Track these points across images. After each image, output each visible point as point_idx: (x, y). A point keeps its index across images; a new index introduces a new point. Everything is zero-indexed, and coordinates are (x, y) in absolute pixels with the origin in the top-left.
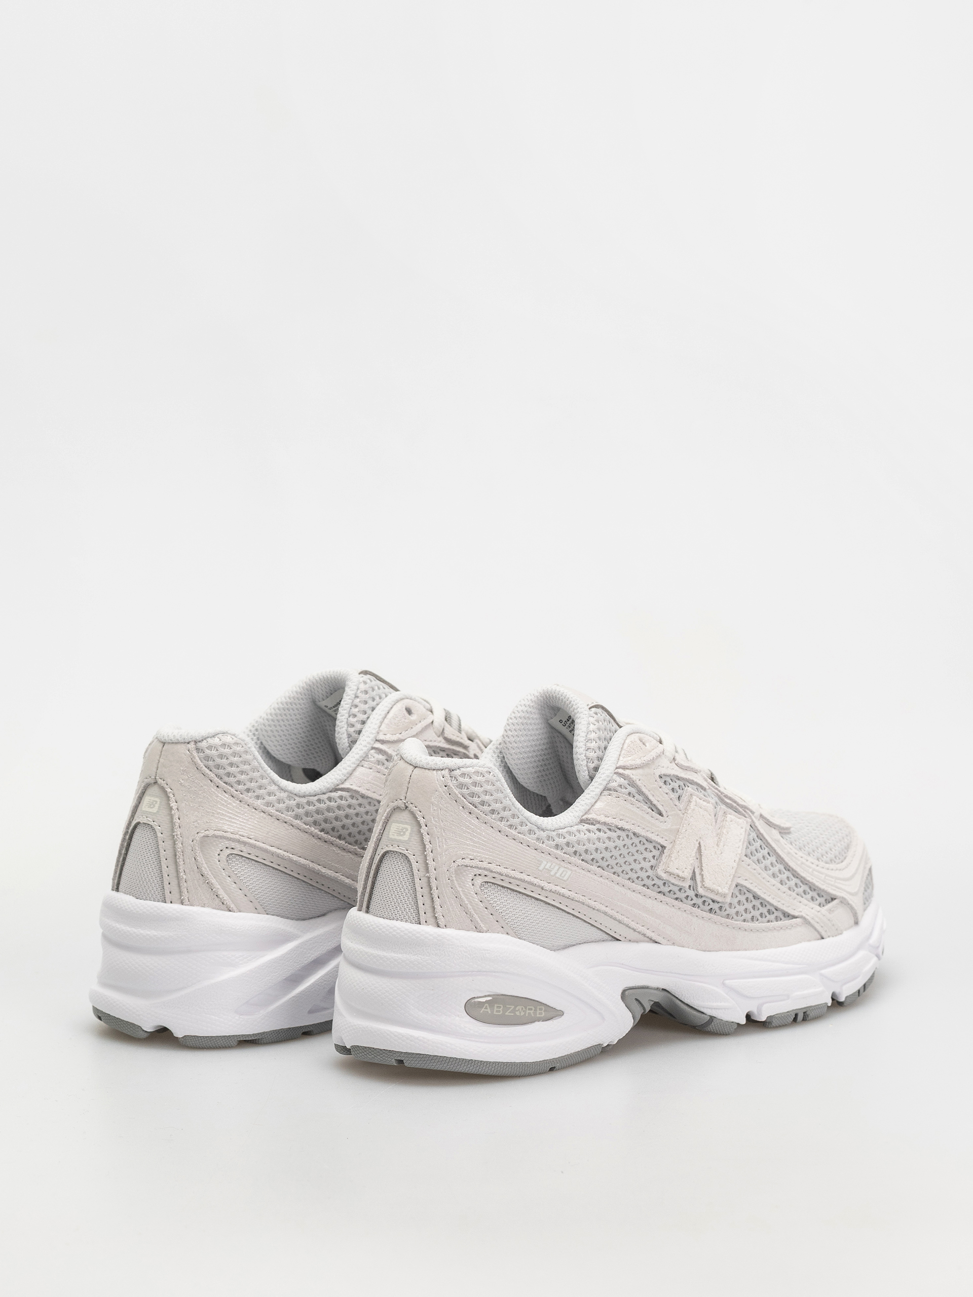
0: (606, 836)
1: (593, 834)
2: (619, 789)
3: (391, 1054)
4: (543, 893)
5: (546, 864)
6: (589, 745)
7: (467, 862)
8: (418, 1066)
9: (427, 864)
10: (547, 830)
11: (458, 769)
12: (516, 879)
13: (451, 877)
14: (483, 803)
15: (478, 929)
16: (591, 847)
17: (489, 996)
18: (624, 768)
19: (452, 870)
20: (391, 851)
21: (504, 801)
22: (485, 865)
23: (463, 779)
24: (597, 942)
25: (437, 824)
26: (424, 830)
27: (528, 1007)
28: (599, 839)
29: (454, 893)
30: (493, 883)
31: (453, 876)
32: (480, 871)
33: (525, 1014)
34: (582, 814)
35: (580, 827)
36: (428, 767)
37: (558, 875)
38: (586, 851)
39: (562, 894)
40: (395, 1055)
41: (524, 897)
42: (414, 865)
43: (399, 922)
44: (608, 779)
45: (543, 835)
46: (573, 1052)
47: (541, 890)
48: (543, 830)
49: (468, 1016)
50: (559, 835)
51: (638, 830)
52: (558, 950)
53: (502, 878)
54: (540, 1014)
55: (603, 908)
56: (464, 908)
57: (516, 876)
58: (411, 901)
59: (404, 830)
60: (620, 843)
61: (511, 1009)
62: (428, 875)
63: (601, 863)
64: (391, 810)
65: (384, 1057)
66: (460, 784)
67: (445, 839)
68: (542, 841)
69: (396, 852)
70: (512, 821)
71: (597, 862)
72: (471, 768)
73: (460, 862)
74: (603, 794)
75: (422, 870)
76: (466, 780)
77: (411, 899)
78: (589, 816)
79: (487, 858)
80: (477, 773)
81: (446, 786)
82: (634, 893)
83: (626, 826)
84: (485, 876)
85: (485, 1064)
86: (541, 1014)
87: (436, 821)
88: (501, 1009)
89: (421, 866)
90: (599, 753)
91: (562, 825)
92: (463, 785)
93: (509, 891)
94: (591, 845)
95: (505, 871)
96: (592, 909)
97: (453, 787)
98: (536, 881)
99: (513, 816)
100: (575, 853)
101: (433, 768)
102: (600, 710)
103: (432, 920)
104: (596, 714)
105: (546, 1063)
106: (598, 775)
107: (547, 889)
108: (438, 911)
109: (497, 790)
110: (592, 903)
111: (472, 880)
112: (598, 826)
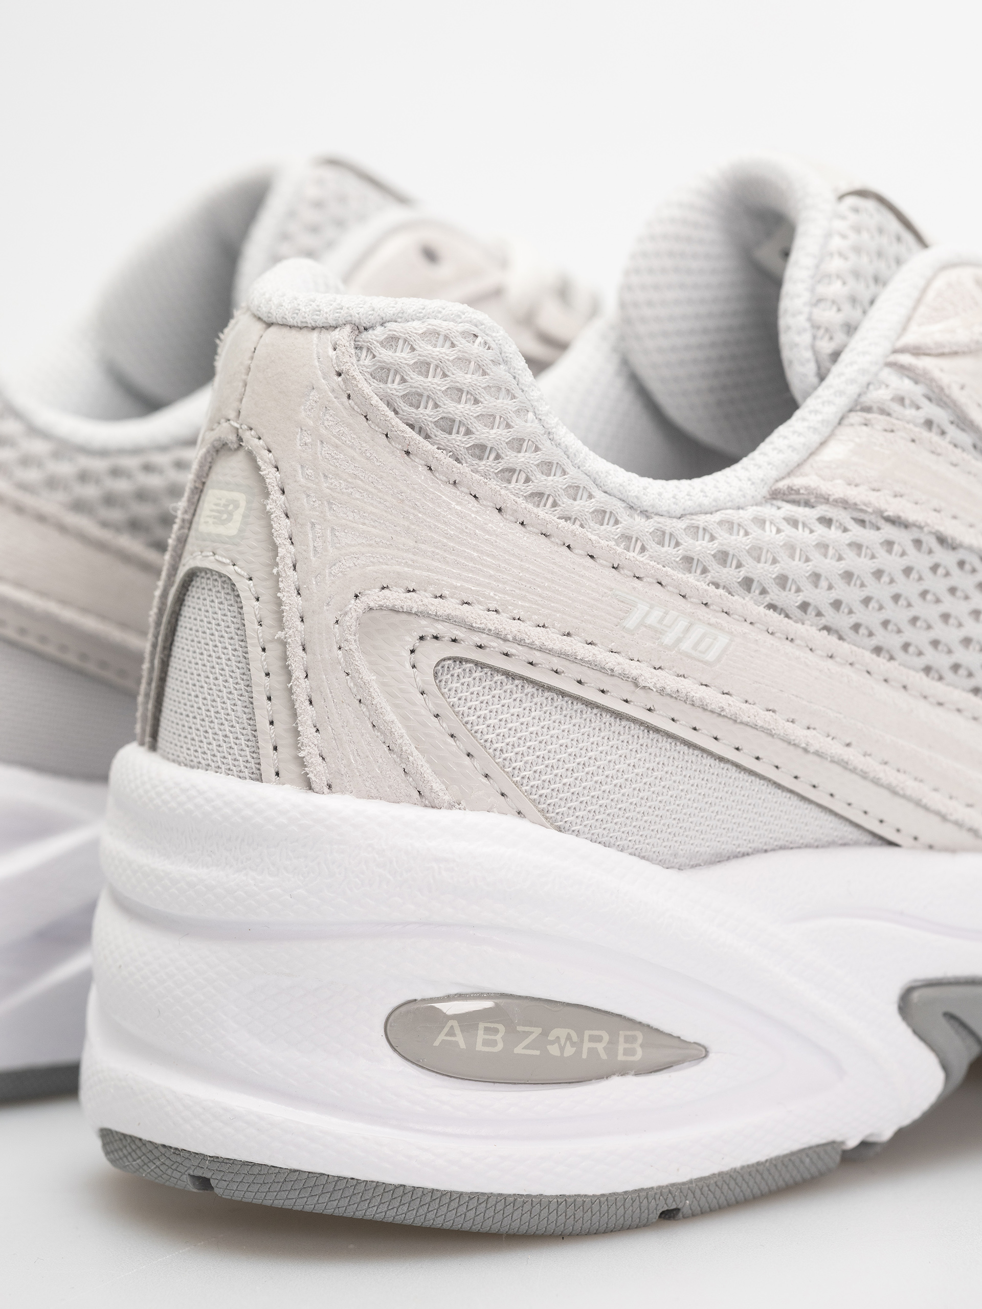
0: (847, 538)
1: (807, 531)
2: (896, 407)
3: (179, 1159)
4: (638, 697)
5: (647, 614)
6: (822, 290)
7: (396, 597)
8: (249, 1197)
9: (279, 603)
10: (657, 514)
11: (382, 325)
12: (550, 652)
13: (346, 640)
14: (448, 425)
15: (424, 798)
16: (797, 569)
17: (480, 996)
18: (917, 351)
19: (349, 621)
20: (206, 570)
21: (517, 422)
22: (450, 607)
23: (390, 353)
24: (823, 846)
25: (310, 485)
26: (275, 504)
27: (587, 1033)
28: (823, 547)
29: (355, 690)
30: (477, 664)
31: (349, 637)
32: (440, 628)
33: (579, 1052)
34: (774, 474)
35: (768, 511)
36: (297, 321)
37: (686, 646)
38: (783, 581)
39: (697, 703)
40: (187, 1163)
41: (579, 706)
42: (251, 607)
43: (211, 774)
44: (864, 380)
45: (641, 525)
46: (737, 1164)
47: (632, 688)
48: (646, 514)
49: (395, 1055)
50: (694, 530)
51: (951, 529)
52: (693, 867)
53: (507, 648)
54: (629, 1052)
55: (836, 749)
56: (383, 733)
57: (549, 645)
58: (240, 714)
59: (231, 507)
60: (892, 563)
61: (532, 1037)
62: (280, 634)
63: (831, 617)
64: (208, 452)
65: (163, 1168)
66: (382, 368)
67: (333, 529)
68: (639, 544)
69: (211, 571)
70: (541, 482)
71: (819, 614)
72: (416, 324)
73: (374, 597)
74: (846, 422)
75: (268, 621)
76: (401, 356)
77: (239, 708)
78: (797, 482)
79: (456, 587)
80: (432, 335)
81: (339, 374)
82: (939, 710)
83: (911, 514)
84: (454, 641)
85: (446, 1200)
86: (632, 1052)
87: (308, 477)
88: (498, 1037)
89: (263, 609)
90: (850, 313)
91: (706, 502)
92: (389, 370)
93: (529, 689)
94: (796, 562)
95: (512, 628)
96: (800, 751)
97: (360, 377)
98: (612, 661)
99: (547, 467)
100: (747, 583)
101: (311, 323)
102: (870, 205)
103: (290, 769)
104: (856, 210)
105: (647, 1197)
106: (836, 369)
107: (651, 686)
108: (306, 741)
109: (497, 389)
110: (798, 733)
111: (412, 651)
112: (822, 510)
